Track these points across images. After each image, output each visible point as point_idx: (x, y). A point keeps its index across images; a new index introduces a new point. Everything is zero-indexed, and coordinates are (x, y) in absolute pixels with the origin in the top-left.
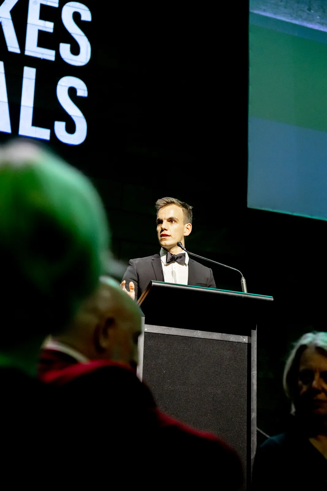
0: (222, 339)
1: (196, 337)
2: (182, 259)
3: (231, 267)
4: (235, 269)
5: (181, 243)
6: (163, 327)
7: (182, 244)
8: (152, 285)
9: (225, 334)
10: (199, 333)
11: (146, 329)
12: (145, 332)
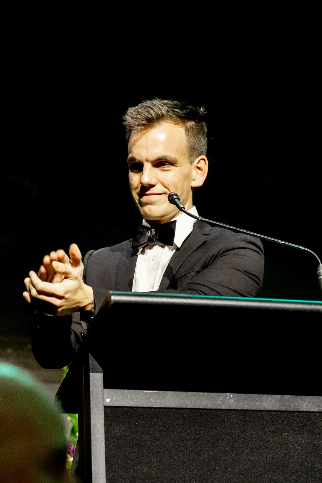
0: (283, 409)
1: (224, 407)
3: (292, 245)
4: (303, 248)
5: (176, 195)
6: (146, 392)
7: (179, 199)
8: (112, 302)
9: (289, 396)
10: (229, 399)
11: (108, 400)
12: (105, 407)
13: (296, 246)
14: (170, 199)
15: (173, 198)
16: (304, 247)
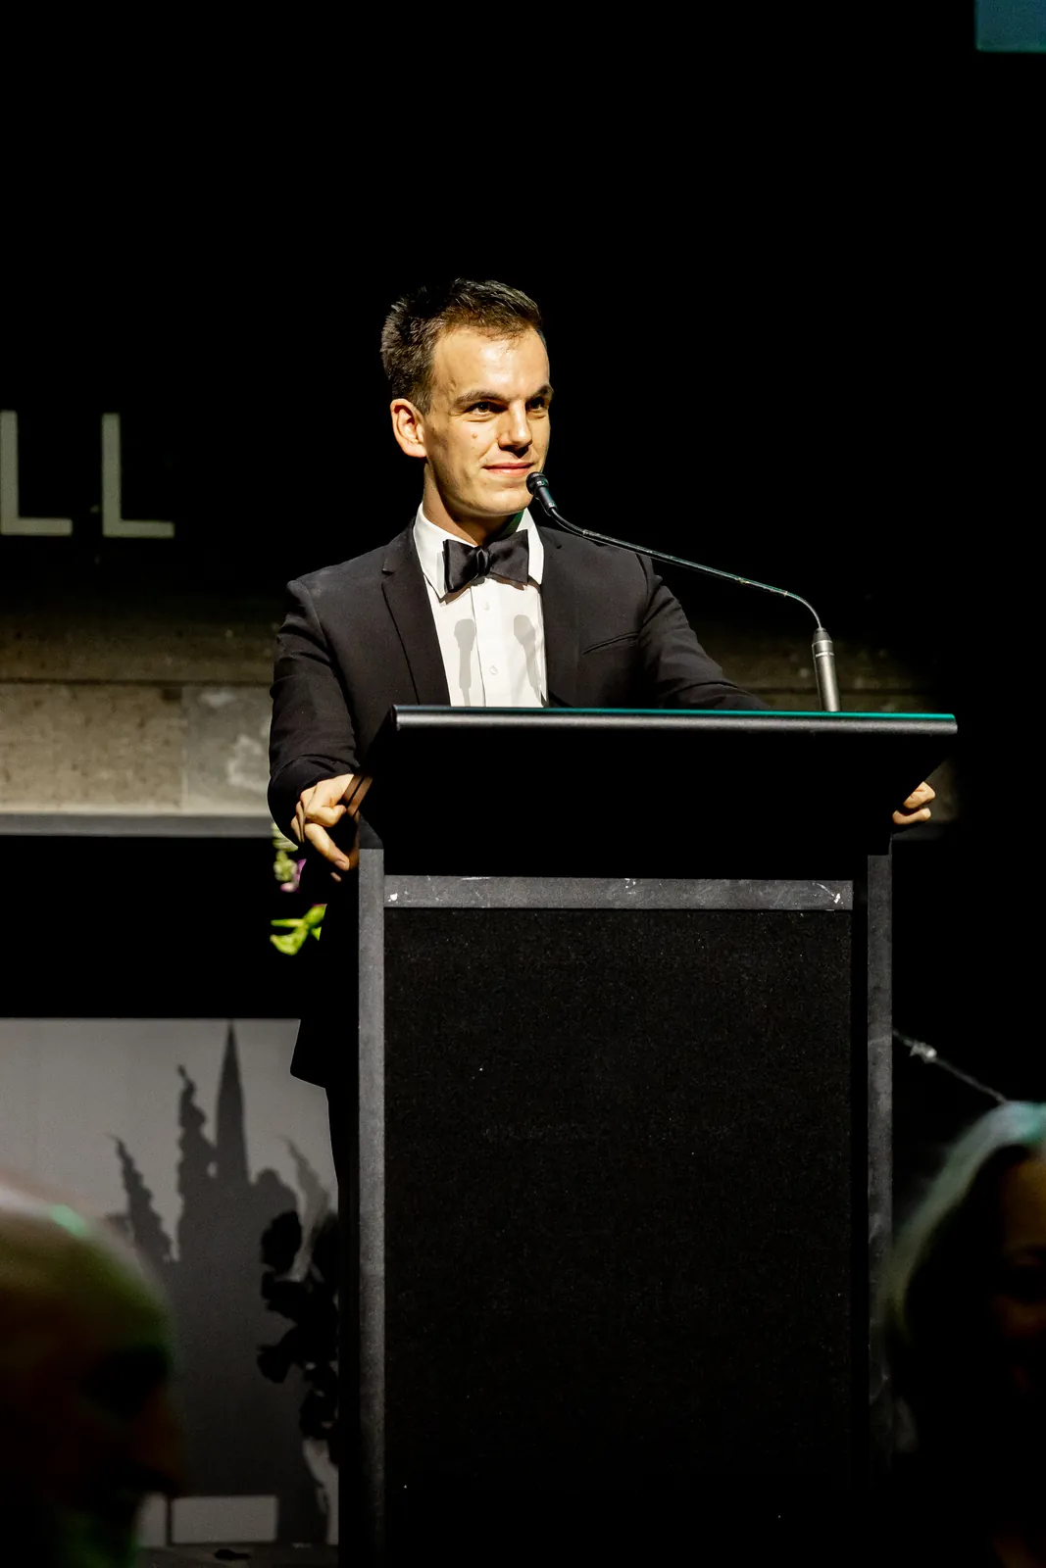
0: (733, 905)
1: (617, 905)
2: (515, 558)
4: (786, 593)
6: (467, 879)
8: (399, 727)
9: (748, 881)
10: (630, 890)
11: (394, 897)
12: (387, 910)
13: (772, 589)
14: (531, 485)
15: (536, 485)
16: (789, 591)
